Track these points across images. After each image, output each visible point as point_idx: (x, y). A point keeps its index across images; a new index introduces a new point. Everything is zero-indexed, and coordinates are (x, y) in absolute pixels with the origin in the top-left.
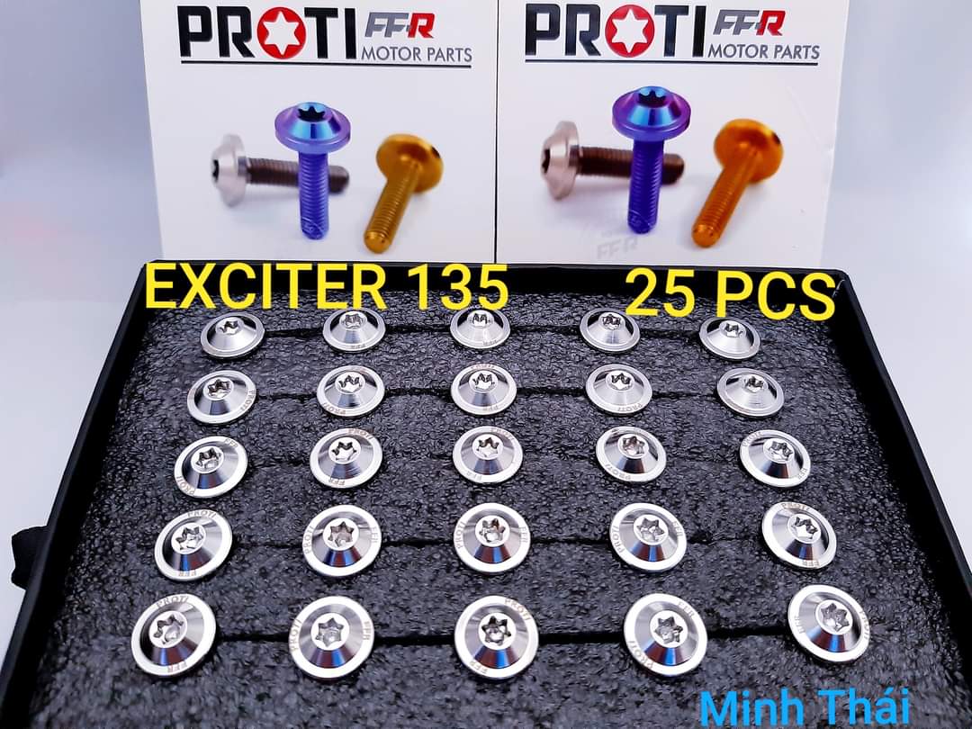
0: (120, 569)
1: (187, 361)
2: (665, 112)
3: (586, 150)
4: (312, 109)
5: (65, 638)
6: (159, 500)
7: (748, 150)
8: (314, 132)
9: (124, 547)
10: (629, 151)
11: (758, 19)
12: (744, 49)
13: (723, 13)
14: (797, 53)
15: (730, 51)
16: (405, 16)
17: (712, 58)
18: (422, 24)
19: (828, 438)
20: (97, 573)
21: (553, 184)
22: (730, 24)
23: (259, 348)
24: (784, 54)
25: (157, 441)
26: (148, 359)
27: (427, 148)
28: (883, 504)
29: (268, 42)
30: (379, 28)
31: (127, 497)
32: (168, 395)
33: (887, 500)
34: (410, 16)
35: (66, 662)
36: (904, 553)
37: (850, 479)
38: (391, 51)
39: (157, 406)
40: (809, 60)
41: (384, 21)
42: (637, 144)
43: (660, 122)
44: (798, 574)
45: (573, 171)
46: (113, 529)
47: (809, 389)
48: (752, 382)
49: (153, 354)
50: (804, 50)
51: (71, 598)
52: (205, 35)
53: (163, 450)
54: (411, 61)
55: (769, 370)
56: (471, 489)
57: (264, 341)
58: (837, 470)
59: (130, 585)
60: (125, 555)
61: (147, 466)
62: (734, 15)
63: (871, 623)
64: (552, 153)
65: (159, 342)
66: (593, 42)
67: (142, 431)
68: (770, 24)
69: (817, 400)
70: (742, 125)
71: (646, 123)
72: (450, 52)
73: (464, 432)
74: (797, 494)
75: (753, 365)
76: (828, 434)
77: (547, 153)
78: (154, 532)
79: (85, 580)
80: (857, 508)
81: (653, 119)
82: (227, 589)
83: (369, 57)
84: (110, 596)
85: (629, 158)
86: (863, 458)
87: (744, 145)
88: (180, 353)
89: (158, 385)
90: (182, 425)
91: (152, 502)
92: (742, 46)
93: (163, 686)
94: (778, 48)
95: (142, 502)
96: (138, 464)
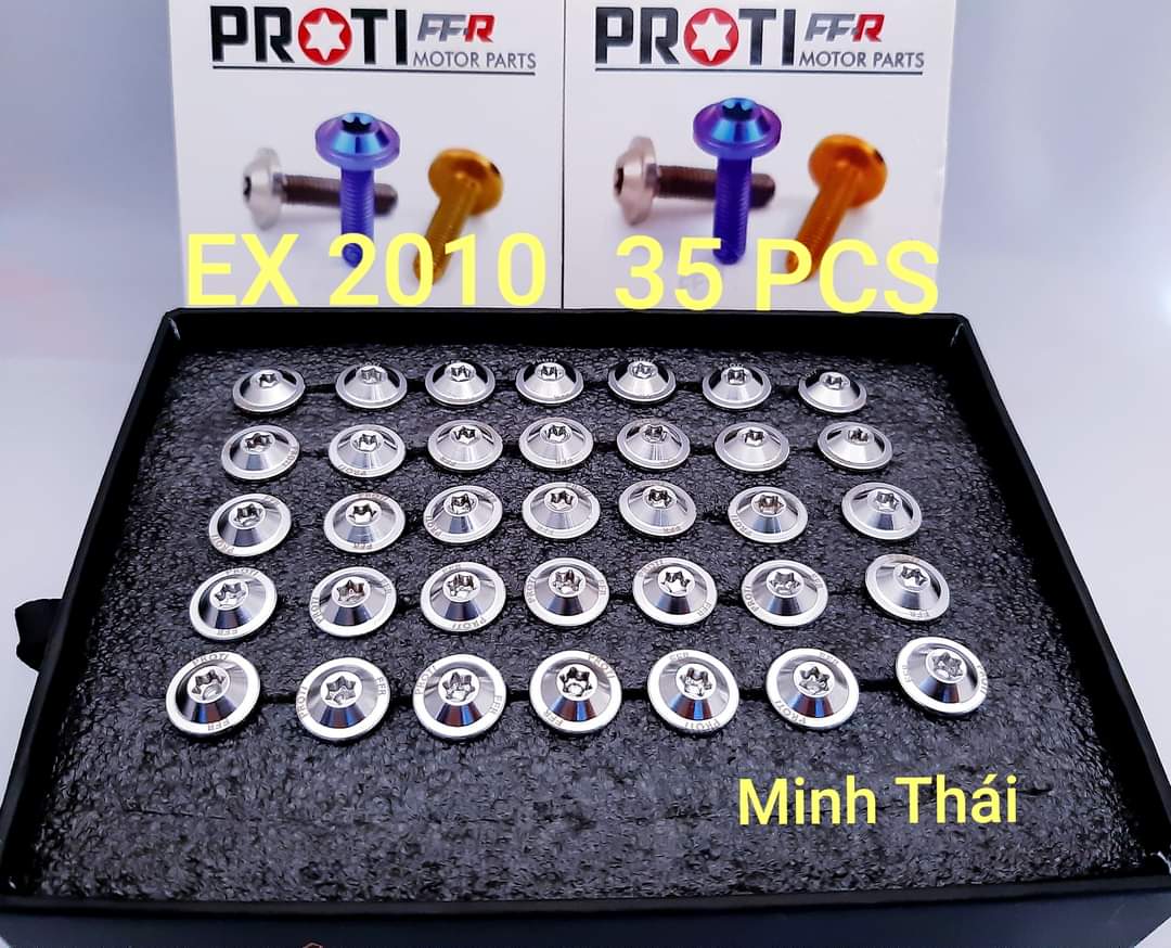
0: (150, 629)
1: (218, 417)
2: (752, 126)
3: (665, 169)
4: (357, 120)
5: (89, 701)
6: (191, 561)
7: (846, 169)
8: (359, 146)
9: (153, 608)
10: (713, 171)
11: (854, 24)
12: (839, 57)
13: (815, 18)
14: (899, 61)
15: (824, 59)
16: (462, 17)
17: (804, 67)
18: (481, 26)
19: (943, 492)
20: (122, 635)
21: (627, 208)
22: (822, 30)
23: (300, 403)
24: (885, 62)
25: (187, 500)
26: (172, 417)
27: (485, 163)
28: (1005, 558)
29: (310, 45)
30: (433, 30)
31: (153, 558)
32: (197, 453)
33: (1009, 555)
34: (468, 18)
35: (91, 725)
36: (1028, 608)
37: (969, 534)
38: (446, 57)
39: (186, 464)
40: (913, 68)
41: (439, 24)
42: (722, 162)
43: (747, 138)
44: (907, 627)
45: (650, 192)
46: (139, 590)
47: (921, 444)
48: (858, 435)
49: (177, 410)
50: (906, 58)
51: (95, 660)
52: (240, 38)
53: (194, 509)
54: (468, 68)
55: (877, 425)
56: (541, 546)
57: (304, 397)
58: (953, 524)
59: (162, 646)
60: (154, 615)
61: (177, 526)
62: (828, 19)
63: (989, 677)
64: (626, 173)
65: (184, 398)
66: (671, 49)
67: (169, 489)
68: (868, 29)
69: (931, 455)
70: (838, 141)
71: (731, 139)
72: (512, 57)
73: (532, 489)
74: (906, 548)
75: (859, 419)
76: (944, 488)
77: (620, 172)
78: (187, 593)
79: (110, 642)
80: (975, 563)
81: (739, 134)
82: (271, 648)
83: (421, 62)
84: (140, 658)
85: (713, 178)
86: (983, 513)
87: (842, 164)
88: (208, 410)
89: (186, 443)
90: (216, 483)
91: (182, 563)
92: (837, 53)
93: (201, 747)
94: (878, 56)
95: (172, 562)
96: (166, 523)
